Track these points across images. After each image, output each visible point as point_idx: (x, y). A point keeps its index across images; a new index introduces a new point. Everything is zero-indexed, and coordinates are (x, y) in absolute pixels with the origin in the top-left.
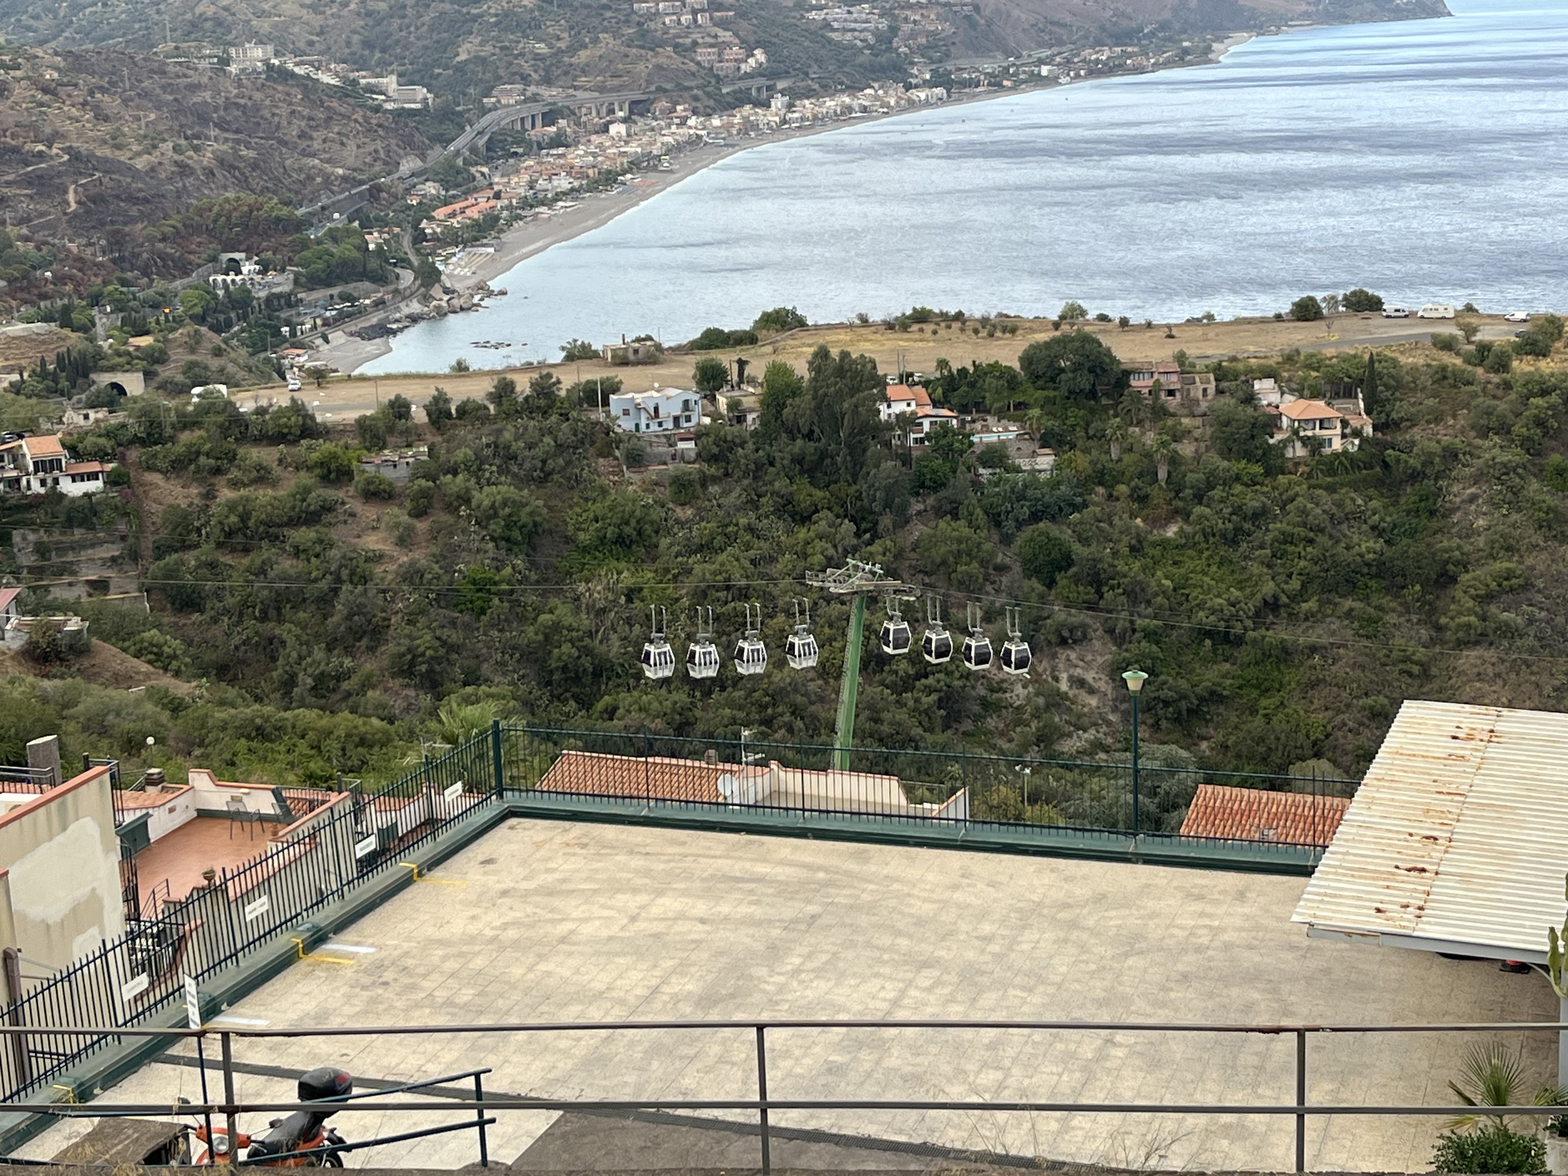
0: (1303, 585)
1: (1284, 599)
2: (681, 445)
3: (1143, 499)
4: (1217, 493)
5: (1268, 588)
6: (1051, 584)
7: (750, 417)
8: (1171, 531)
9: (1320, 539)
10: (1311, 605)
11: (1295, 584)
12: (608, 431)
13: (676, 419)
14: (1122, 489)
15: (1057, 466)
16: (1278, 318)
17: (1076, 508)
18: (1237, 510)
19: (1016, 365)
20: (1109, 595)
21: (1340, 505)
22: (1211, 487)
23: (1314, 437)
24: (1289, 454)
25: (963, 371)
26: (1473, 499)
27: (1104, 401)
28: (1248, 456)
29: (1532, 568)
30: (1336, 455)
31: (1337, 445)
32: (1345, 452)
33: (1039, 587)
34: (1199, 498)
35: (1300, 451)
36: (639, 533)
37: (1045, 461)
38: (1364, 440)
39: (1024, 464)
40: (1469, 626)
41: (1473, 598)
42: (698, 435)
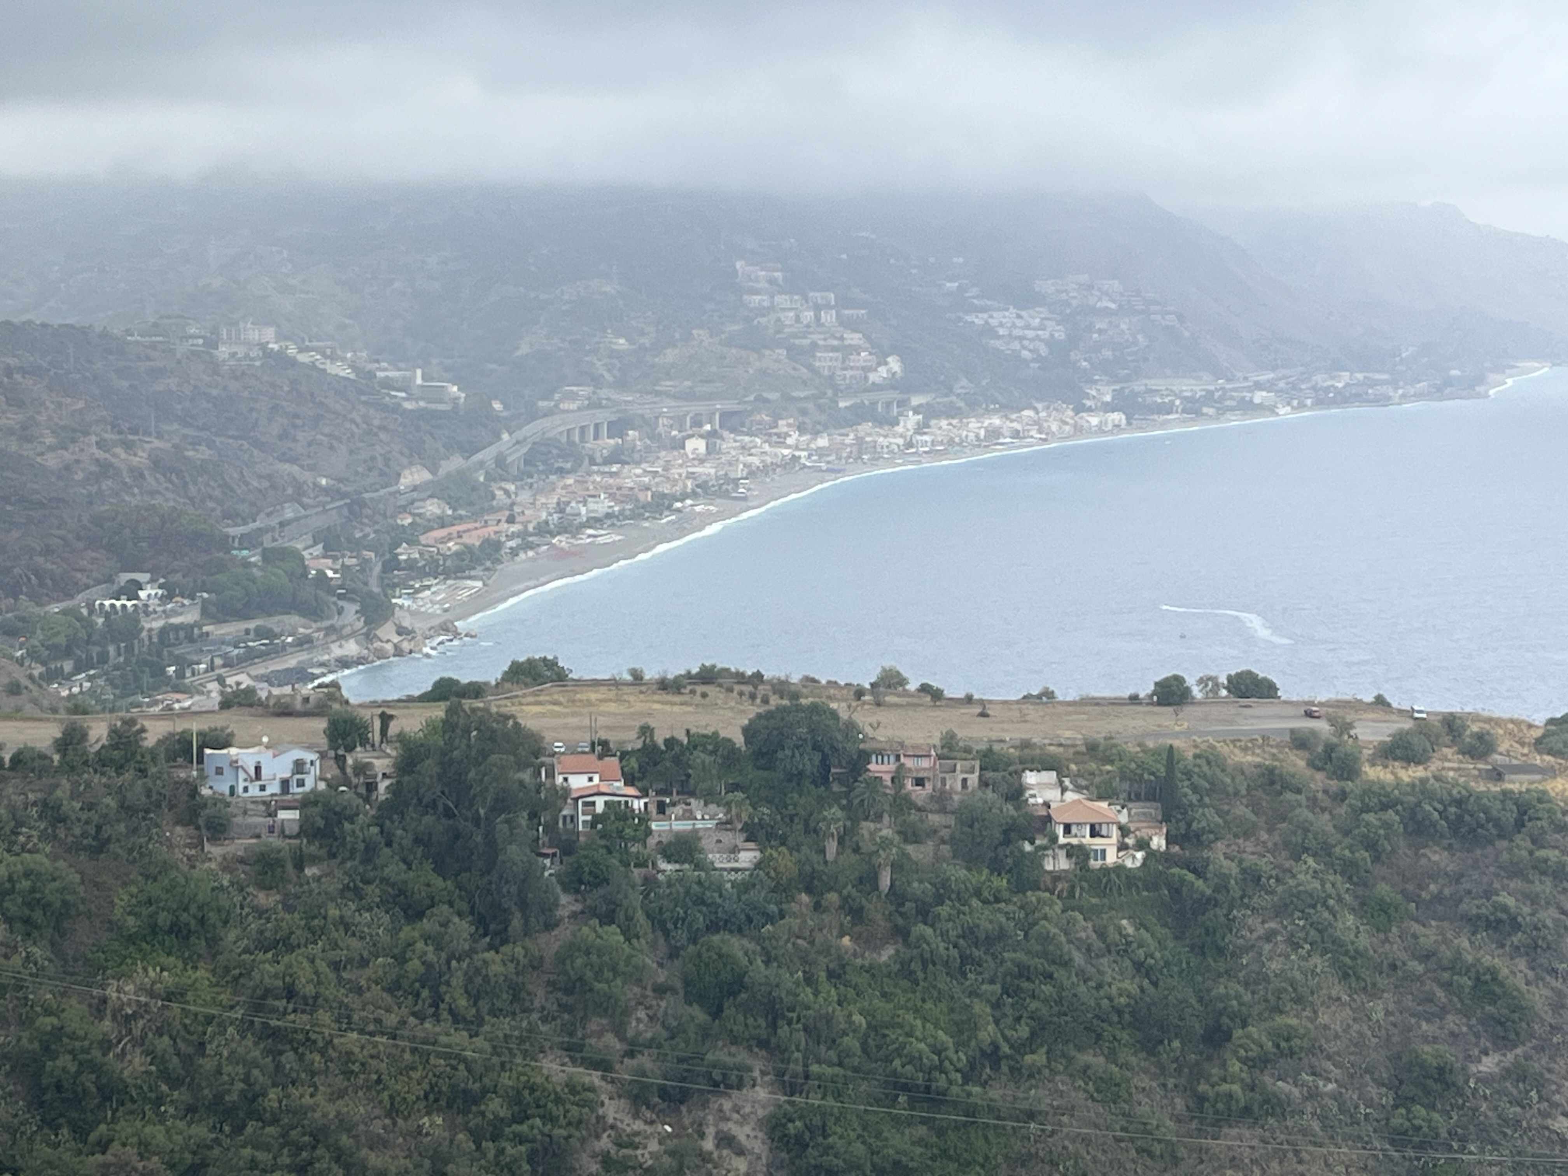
0: (1033, 1035)
1: (1006, 1049)
2: (283, 815)
3: (857, 914)
4: (944, 910)
5: (988, 1033)
6: (716, 1013)
7: (383, 785)
8: (886, 954)
9: (1059, 973)
10: (1038, 1058)
11: (1024, 1031)
12: (194, 792)
13: (285, 783)
14: (832, 897)
15: (758, 866)
16: (1134, 699)
17: (770, 919)
18: (969, 933)
19: (739, 740)
20: (784, 1030)
21: (1102, 934)
22: (940, 900)
23: (1081, 847)
24: (1049, 866)
25: (670, 742)
26: (1269, 937)
27: (836, 788)
28: (996, 868)
29: (1326, 1027)
30: (1106, 871)
31: (1112, 858)
32: (1119, 869)
33: (700, 1015)
34: (924, 913)
35: (1064, 864)
36: (202, 921)
37: (747, 857)
38: (1151, 855)
39: (719, 860)
40: (1230, 1096)
41: (1244, 1061)
42: (305, 803)
